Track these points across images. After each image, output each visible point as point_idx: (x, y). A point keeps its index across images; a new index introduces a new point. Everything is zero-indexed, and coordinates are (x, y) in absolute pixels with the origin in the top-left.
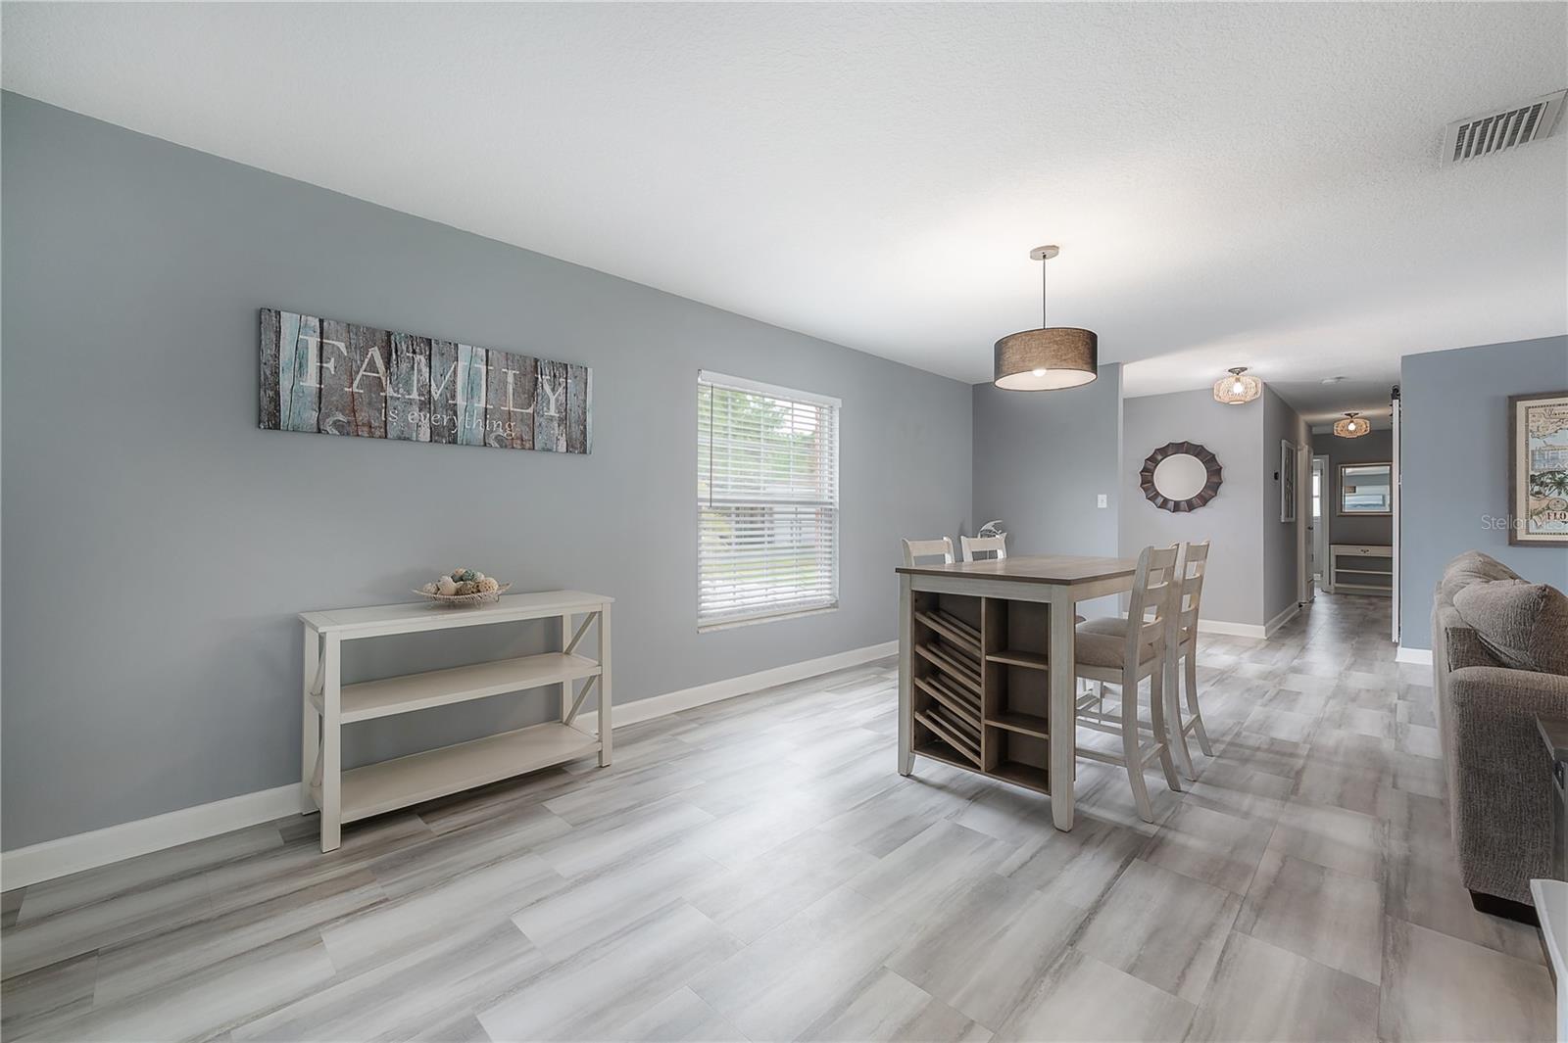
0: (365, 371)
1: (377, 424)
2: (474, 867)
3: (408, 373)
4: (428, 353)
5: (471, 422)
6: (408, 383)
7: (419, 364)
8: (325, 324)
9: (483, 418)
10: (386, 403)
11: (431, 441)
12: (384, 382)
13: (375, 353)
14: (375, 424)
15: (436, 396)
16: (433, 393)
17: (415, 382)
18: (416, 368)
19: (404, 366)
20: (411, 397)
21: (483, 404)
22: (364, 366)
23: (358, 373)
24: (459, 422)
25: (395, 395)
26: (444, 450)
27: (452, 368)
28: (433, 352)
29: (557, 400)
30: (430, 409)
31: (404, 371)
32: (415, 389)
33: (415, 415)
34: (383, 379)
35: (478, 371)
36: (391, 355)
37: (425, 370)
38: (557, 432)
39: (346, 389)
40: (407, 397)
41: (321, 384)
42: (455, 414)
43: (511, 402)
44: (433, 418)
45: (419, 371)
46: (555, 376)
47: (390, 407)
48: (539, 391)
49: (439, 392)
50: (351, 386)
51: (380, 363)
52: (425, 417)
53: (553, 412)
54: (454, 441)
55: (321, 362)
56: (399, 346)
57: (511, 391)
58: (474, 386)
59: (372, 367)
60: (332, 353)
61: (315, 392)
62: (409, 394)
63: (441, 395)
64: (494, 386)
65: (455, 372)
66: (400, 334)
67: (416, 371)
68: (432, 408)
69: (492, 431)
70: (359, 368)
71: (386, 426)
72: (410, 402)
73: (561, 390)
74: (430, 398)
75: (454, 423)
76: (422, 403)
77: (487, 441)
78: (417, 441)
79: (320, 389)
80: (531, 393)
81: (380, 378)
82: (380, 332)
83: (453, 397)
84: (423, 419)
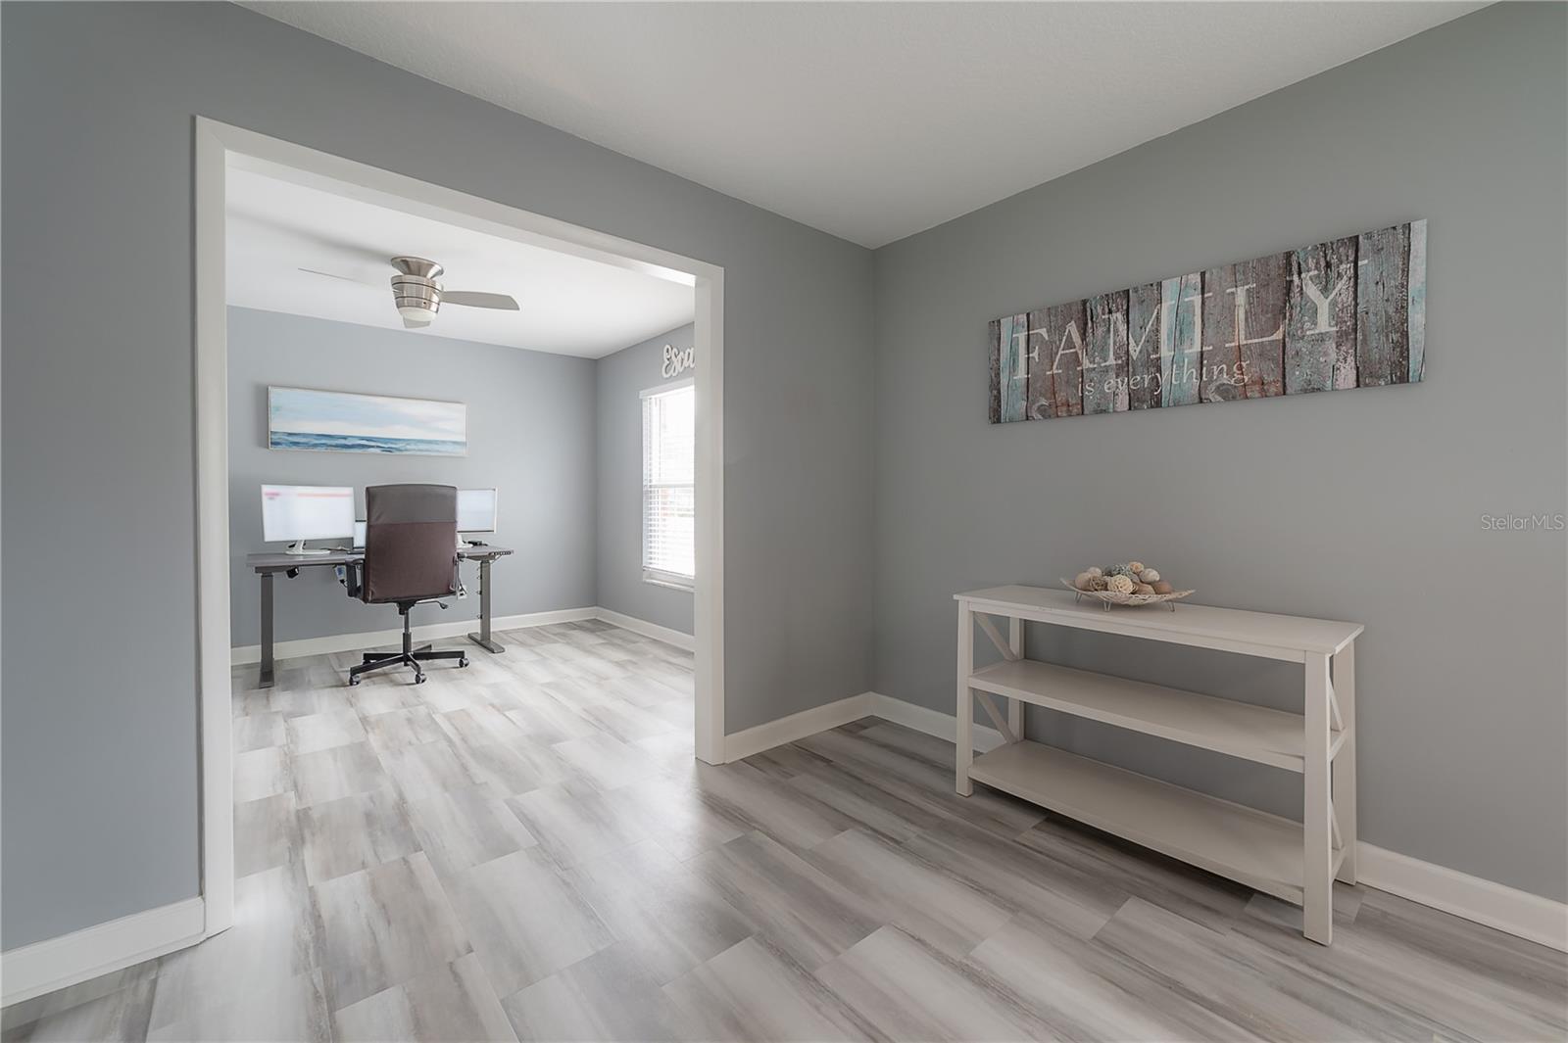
0: (1063, 350)
1: (1074, 402)
2: (966, 878)
3: (1104, 337)
4: (1125, 308)
5: (1180, 377)
6: (1104, 349)
7: (1115, 323)
8: (1031, 316)
9: (1198, 366)
10: (1082, 377)
11: (1130, 409)
12: (1080, 356)
13: (1073, 328)
14: (1072, 401)
15: (1134, 355)
16: (1131, 352)
17: (1112, 344)
18: (1112, 329)
19: (1100, 331)
20: (1107, 364)
21: (1197, 348)
22: (1062, 346)
23: (1057, 353)
24: (1164, 380)
25: (1091, 366)
26: (1146, 417)
27: (1155, 313)
28: (1131, 303)
29: (1334, 304)
30: (1128, 371)
31: (1100, 337)
32: (1111, 353)
33: (1112, 382)
34: (1080, 352)
35: (1191, 304)
36: (1086, 324)
37: (1122, 328)
38: (1333, 356)
39: (1048, 373)
40: (1103, 365)
41: (1028, 374)
42: (1159, 370)
43: (1242, 332)
44: (1131, 382)
45: (1116, 331)
46: (1328, 265)
47: (1086, 380)
48: (1296, 299)
49: (1138, 350)
50: (1052, 369)
51: (1076, 338)
52: (1123, 382)
53: (1325, 326)
54: (1158, 404)
55: (1028, 354)
56: (1094, 312)
57: (1242, 316)
58: (1184, 327)
59: (1070, 344)
60: (1037, 341)
61: (1024, 382)
62: (1105, 361)
63: (1140, 352)
64: (1216, 317)
65: (1158, 318)
66: (1095, 298)
67: (1112, 332)
68: (1131, 370)
69: (1211, 381)
70: (1058, 348)
71: (1082, 401)
72: (1106, 370)
73: (1341, 285)
74: (1128, 359)
75: (1158, 382)
76: (1119, 367)
77: (1203, 397)
78: (1115, 411)
79: (1028, 378)
80: (1277, 309)
81: (1076, 352)
82: (1077, 303)
83: (1156, 349)
84: (1120, 386)
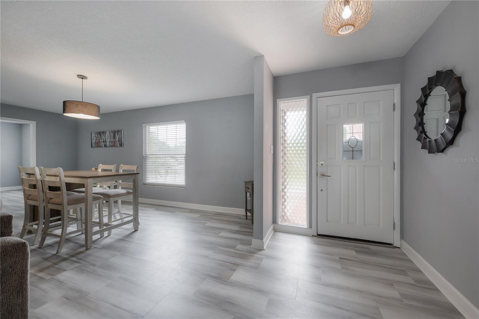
8: (95, 133)
15: (104, 140)
21: (109, 140)
25: (101, 141)
27: (106, 135)
28: (104, 133)
33: (103, 143)
36: (100, 135)
37: (103, 136)
38: (118, 143)
43: (112, 139)
46: (117, 133)
53: (117, 140)
54: (106, 147)
55: (95, 138)
59: (99, 138)
61: (95, 142)
64: (110, 137)
66: (101, 132)
69: (110, 144)
71: (100, 145)
75: (106, 144)
78: (103, 147)
80: (114, 137)
